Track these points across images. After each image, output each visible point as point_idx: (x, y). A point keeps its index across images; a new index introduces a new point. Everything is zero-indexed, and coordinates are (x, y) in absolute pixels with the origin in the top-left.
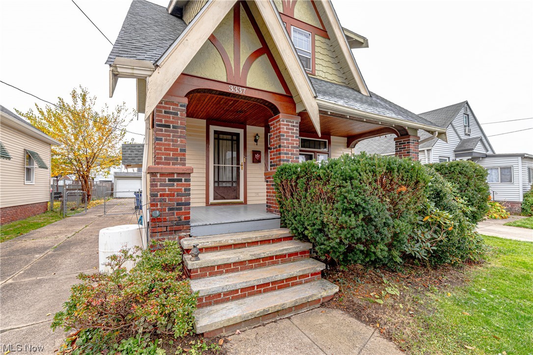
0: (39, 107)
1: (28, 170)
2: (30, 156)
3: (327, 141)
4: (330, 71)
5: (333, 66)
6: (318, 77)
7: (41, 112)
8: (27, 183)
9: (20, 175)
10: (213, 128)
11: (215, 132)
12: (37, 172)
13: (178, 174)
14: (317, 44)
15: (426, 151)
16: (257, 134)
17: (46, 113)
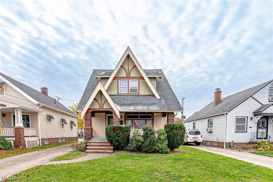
0: (75, 104)
1: (72, 127)
2: (72, 123)
3: (152, 115)
4: (146, 91)
5: (146, 89)
6: (141, 95)
7: (75, 106)
8: (71, 131)
9: (70, 128)
10: (107, 115)
11: (108, 116)
12: (74, 127)
13: (89, 129)
14: (140, 83)
15: (225, 114)
16: (121, 116)
17: (76, 106)
